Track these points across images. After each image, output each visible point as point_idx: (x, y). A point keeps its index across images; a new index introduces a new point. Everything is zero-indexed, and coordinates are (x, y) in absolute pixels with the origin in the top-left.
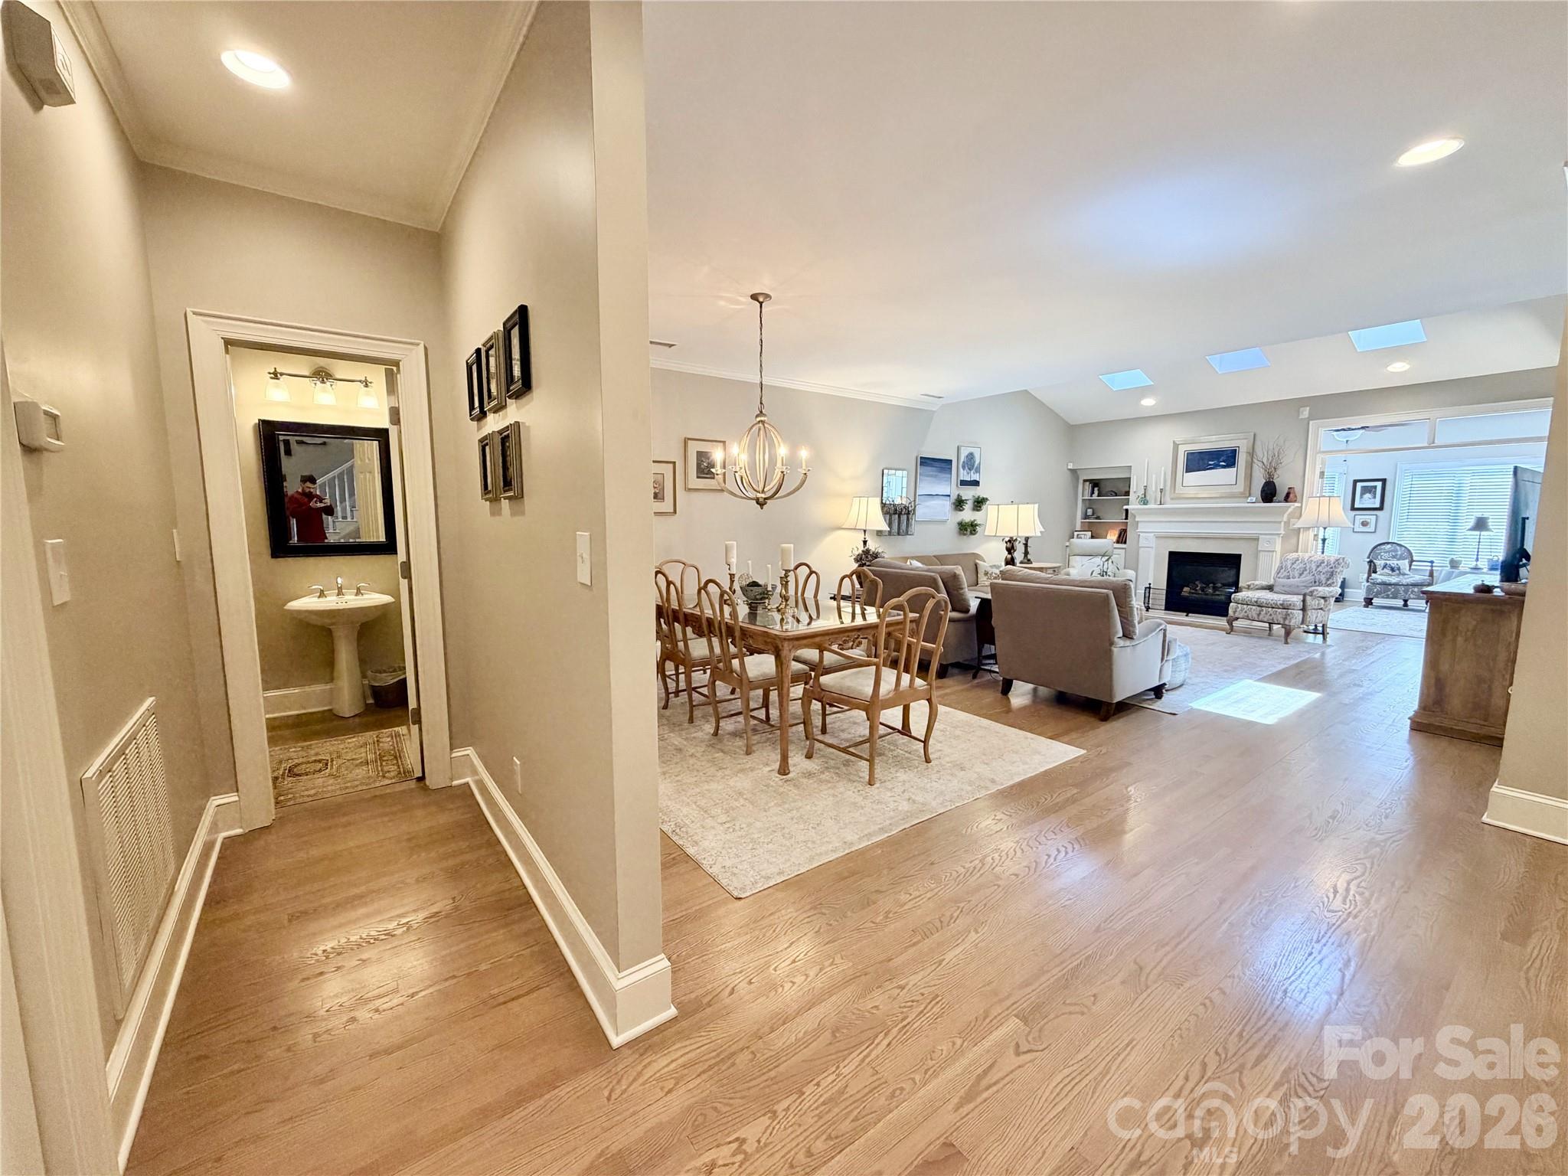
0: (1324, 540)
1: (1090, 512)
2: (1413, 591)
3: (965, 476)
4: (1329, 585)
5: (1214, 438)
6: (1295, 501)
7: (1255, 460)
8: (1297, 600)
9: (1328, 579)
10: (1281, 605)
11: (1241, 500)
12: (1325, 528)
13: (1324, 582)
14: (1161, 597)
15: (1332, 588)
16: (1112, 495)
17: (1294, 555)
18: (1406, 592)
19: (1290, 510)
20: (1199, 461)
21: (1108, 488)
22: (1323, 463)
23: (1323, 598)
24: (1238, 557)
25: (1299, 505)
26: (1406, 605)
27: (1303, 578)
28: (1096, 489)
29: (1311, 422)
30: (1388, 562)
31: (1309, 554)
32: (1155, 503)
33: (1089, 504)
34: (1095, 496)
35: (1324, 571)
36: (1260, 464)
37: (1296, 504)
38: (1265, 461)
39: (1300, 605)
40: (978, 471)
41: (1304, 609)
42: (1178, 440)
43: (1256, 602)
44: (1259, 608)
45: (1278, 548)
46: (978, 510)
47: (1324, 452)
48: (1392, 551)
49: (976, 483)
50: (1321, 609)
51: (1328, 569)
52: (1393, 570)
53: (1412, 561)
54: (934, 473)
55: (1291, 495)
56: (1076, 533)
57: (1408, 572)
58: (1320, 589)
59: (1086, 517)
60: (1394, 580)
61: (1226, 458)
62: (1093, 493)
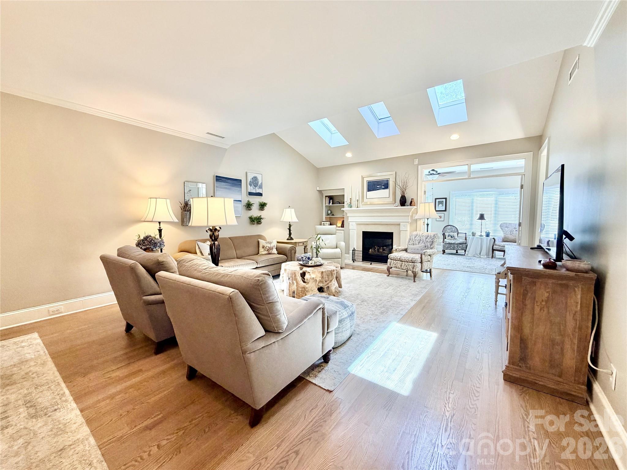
0: (428, 225)
1: (329, 212)
2: (460, 247)
3: (252, 189)
4: (431, 248)
5: (379, 174)
6: (414, 205)
7: (397, 185)
8: (417, 257)
9: (431, 245)
10: (411, 260)
11: (392, 205)
12: (428, 219)
13: (429, 247)
14: (359, 255)
15: (433, 250)
16: (338, 204)
17: (415, 233)
18: (457, 247)
19: (413, 210)
20: (373, 186)
21: (336, 200)
22: (425, 187)
23: (429, 255)
24: (392, 233)
25: (416, 207)
26: (457, 252)
27: (420, 245)
28: (331, 200)
29: (419, 166)
30: (450, 234)
31: (422, 232)
32: (355, 207)
33: (329, 208)
34: (331, 204)
35: (429, 241)
36: (399, 187)
37: (415, 207)
38: (401, 186)
39: (419, 260)
40: (261, 187)
41: (421, 262)
42: (364, 175)
43: (400, 259)
44: (401, 262)
45: (408, 229)
46: (262, 210)
47: (425, 181)
48: (451, 229)
49: (260, 194)
50: (429, 261)
51: (430, 240)
52: (452, 237)
53: (458, 233)
54: (229, 187)
55: (413, 203)
56: (323, 223)
57: (457, 238)
58: (428, 251)
59: (328, 215)
60: (453, 242)
61: (385, 185)
62: (330, 202)
